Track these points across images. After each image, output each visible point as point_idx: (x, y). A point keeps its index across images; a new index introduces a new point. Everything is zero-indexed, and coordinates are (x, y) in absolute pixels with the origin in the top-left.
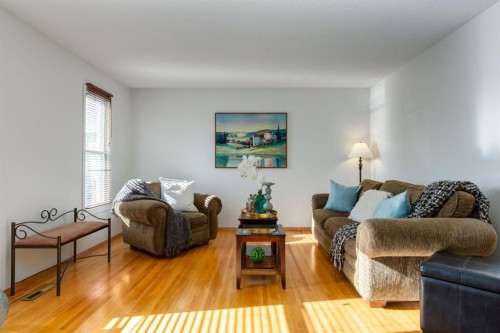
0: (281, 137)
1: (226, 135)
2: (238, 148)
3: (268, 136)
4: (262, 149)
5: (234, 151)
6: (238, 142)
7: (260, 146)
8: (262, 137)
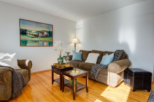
0: (50, 34)
1: (26, 31)
2: (32, 37)
3: (45, 33)
4: (43, 39)
5: (30, 39)
6: (32, 35)
7: (42, 37)
8: (43, 33)
